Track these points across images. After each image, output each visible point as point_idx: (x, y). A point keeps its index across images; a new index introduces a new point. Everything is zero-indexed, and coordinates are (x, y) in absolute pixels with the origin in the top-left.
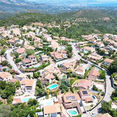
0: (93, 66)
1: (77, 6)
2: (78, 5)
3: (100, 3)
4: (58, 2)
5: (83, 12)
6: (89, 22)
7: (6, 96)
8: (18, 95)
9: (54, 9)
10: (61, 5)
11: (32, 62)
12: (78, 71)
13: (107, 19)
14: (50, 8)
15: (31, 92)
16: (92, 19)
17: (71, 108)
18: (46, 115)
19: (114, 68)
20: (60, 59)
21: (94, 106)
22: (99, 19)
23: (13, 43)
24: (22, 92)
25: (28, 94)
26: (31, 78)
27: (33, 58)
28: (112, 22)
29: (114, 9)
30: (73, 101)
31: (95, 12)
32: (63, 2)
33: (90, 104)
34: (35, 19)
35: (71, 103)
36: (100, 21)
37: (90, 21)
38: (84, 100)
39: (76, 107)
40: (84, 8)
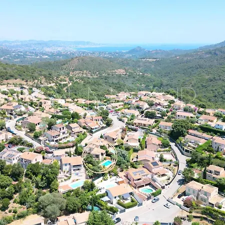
0: (147, 134)
1: (59, 51)
2: (60, 49)
3: (98, 46)
4: (20, 44)
5: (81, 61)
6: (93, 78)
7: (46, 184)
8: (64, 180)
9: (15, 57)
10: (27, 49)
11: (61, 134)
12: (130, 142)
13: (121, 71)
14: (6, 55)
15: (80, 175)
16: (98, 73)
17: (143, 186)
18: (115, 197)
19: (179, 130)
20: (96, 128)
21: (171, 180)
22: (109, 72)
23: (12, 110)
24: (67, 176)
25: (77, 177)
26: (72, 156)
27: (62, 129)
28: (129, 76)
29: (123, 56)
30: (143, 177)
31: (99, 61)
32: (31, 44)
33: (165, 178)
34: (7, 73)
35: (140, 179)
36: (111, 75)
37: (95, 77)
38: (156, 174)
39: (149, 184)
40: (73, 54)
